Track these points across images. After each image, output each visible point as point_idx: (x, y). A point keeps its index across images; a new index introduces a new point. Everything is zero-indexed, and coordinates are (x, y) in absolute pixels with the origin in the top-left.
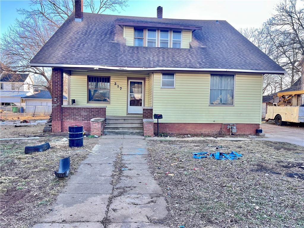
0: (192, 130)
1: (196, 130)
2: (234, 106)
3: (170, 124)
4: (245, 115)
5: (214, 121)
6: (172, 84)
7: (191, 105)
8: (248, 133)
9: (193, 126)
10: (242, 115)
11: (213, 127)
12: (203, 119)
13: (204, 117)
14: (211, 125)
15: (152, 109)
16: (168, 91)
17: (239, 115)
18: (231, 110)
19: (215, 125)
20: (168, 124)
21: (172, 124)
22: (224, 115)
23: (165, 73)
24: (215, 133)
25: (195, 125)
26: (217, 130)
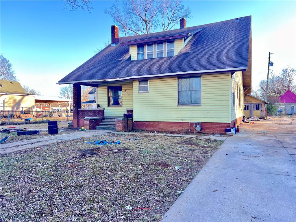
0: (164, 128)
1: (168, 128)
2: (201, 106)
3: (146, 122)
4: (212, 114)
5: (182, 120)
6: (146, 89)
7: (162, 105)
8: (218, 132)
9: (165, 124)
10: (209, 114)
11: (182, 125)
12: (173, 118)
13: (173, 116)
14: (180, 124)
15: (132, 110)
16: (144, 95)
17: (206, 114)
18: (198, 109)
19: (184, 124)
20: (145, 122)
21: (148, 122)
22: (192, 114)
23: (141, 80)
24: (184, 131)
25: (166, 123)
26: (185, 128)
